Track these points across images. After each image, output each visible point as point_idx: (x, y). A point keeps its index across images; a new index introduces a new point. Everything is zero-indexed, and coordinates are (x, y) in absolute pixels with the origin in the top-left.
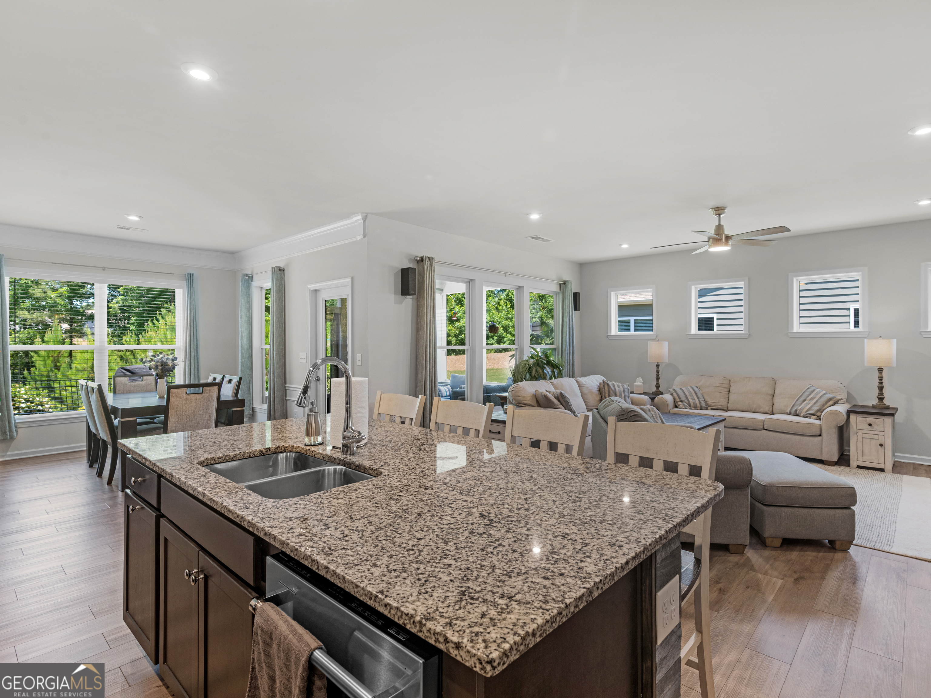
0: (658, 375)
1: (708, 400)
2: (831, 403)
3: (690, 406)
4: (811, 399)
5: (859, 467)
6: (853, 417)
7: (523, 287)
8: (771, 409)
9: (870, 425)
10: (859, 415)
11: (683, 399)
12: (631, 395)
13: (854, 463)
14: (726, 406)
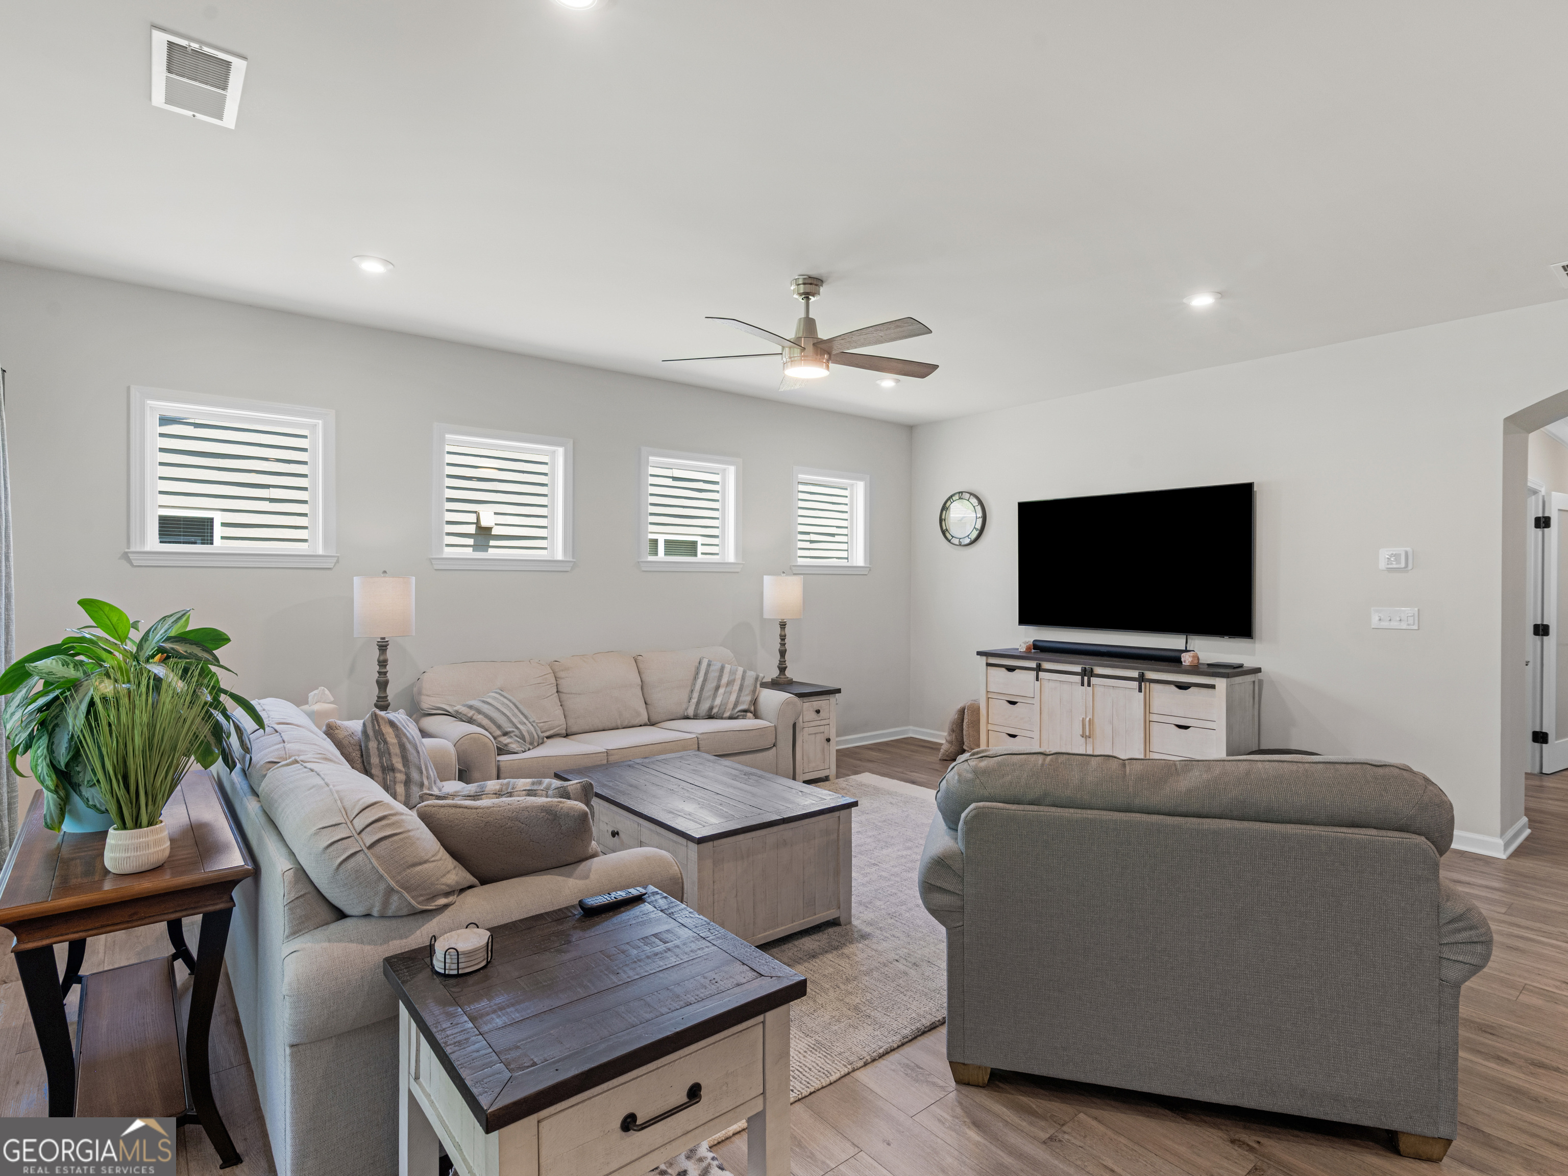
0: (384, 674)
4: (728, 684)
8: (647, 715)
9: (818, 712)
14: (565, 726)
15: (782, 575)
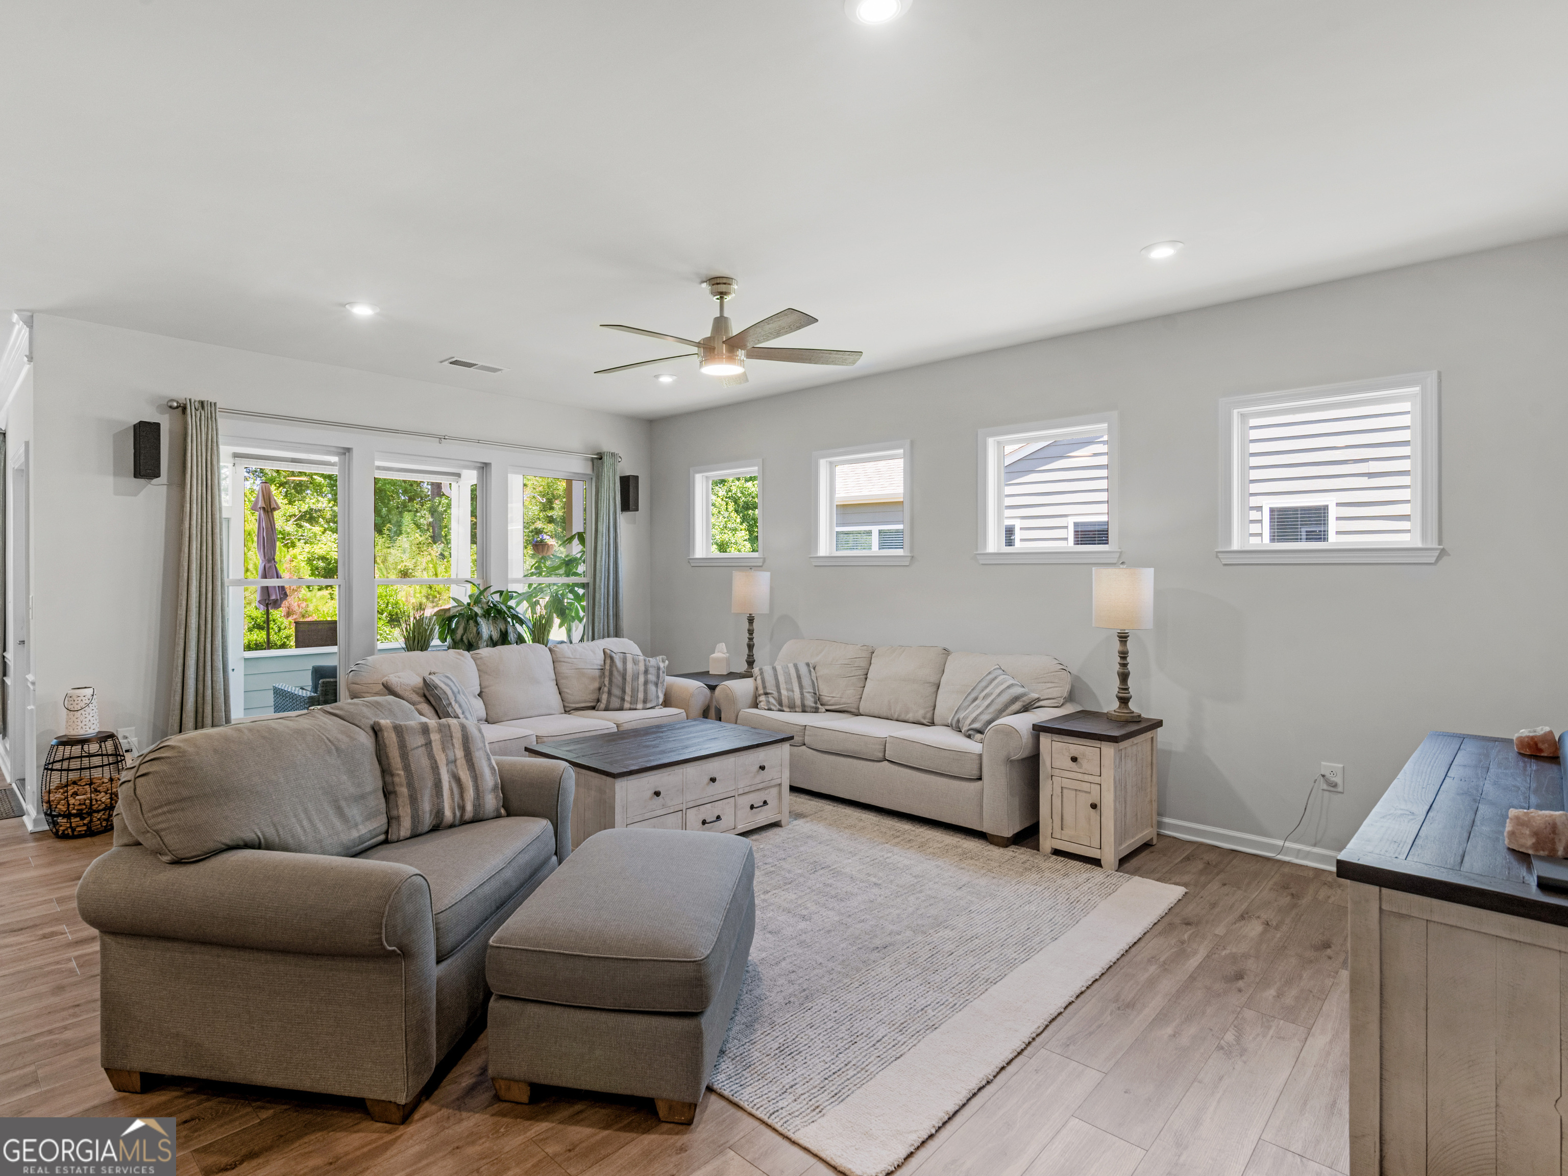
0: (751, 639)
1: (825, 692)
2: (1017, 706)
3: (780, 704)
4: (984, 698)
5: (1057, 852)
6: (1045, 740)
7: (490, 464)
8: (929, 715)
9: (1074, 759)
10: (1056, 737)
11: (771, 689)
12: (669, 679)
13: (1046, 843)
14: (855, 706)
15: (1121, 566)
